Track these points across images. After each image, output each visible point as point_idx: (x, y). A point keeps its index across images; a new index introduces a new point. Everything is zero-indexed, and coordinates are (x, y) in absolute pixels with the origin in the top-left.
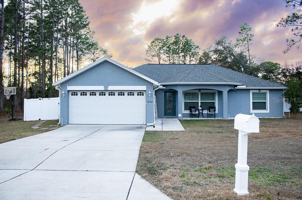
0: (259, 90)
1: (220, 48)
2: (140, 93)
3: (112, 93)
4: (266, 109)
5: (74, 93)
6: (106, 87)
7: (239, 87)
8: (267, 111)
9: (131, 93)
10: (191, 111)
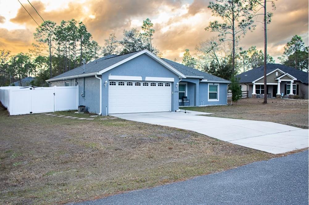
0: (214, 83)
2: (168, 84)
3: (146, 84)
6: (143, 77)
7: (202, 81)
8: (218, 100)
9: (161, 84)
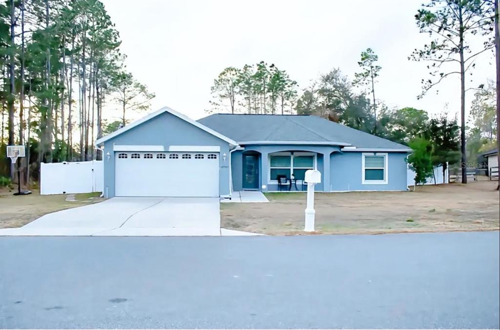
0: (375, 152)
1: (329, 86)
2: (212, 156)
3: (174, 156)
4: (383, 179)
5: (123, 155)
6: (167, 146)
7: (345, 149)
8: (385, 182)
9: (199, 156)
10: (280, 182)
